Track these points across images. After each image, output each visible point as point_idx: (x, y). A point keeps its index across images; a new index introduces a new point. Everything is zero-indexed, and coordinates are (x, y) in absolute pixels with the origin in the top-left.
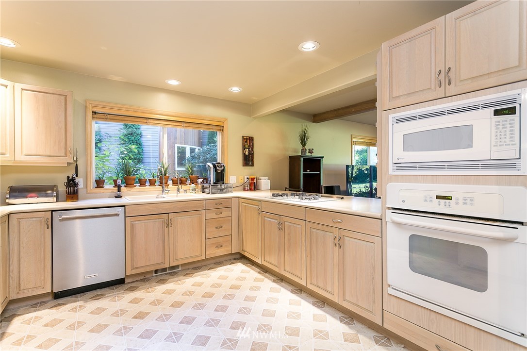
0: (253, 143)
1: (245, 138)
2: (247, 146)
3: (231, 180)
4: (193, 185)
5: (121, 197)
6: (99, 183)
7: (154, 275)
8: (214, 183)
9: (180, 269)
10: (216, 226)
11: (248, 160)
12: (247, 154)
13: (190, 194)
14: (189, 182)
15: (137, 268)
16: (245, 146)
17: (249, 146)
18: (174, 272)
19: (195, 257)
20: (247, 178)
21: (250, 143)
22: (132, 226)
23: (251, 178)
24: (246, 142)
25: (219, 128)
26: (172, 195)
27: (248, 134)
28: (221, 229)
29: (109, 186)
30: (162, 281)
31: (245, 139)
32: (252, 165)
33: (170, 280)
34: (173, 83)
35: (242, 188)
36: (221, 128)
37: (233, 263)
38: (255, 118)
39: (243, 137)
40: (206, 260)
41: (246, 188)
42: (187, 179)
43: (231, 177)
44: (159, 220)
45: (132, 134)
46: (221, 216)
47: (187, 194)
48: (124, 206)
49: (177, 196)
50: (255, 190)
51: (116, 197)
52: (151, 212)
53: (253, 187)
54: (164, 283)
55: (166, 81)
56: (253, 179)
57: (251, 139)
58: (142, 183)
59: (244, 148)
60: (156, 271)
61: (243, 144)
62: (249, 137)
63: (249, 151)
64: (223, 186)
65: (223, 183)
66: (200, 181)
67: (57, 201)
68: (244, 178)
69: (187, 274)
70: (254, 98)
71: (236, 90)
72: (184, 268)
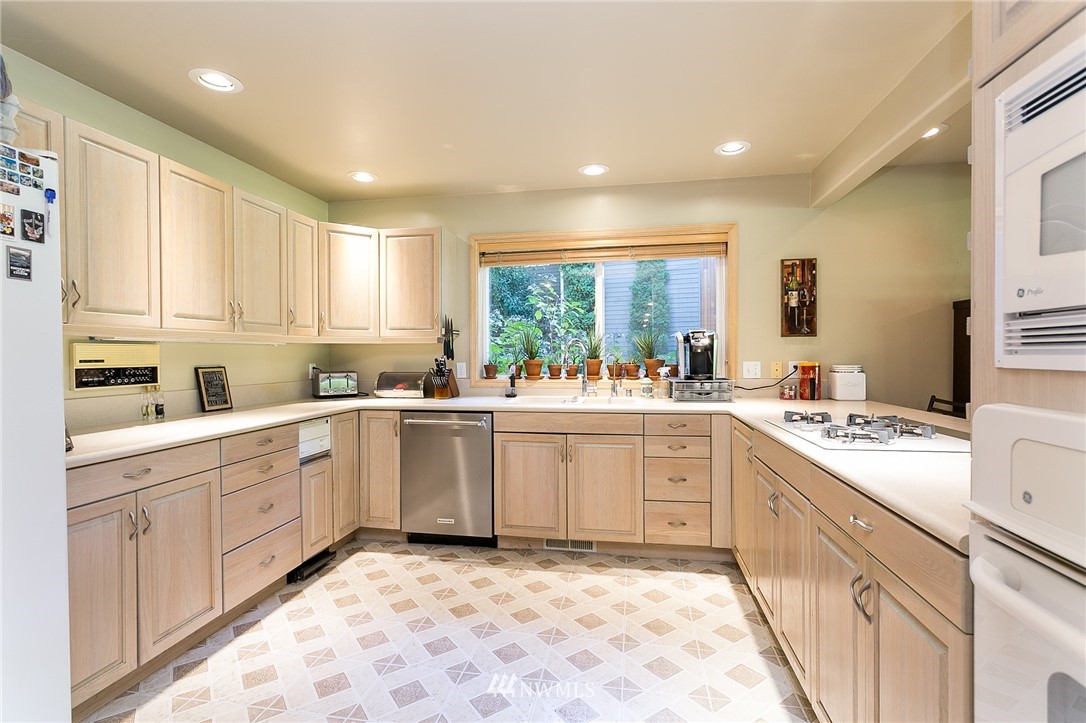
0: (814, 277)
1: (790, 263)
2: (793, 285)
3: (745, 371)
4: (648, 380)
5: (515, 396)
6: (490, 371)
7: (546, 547)
8: (687, 378)
9: (594, 550)
10: (670, 476)
11: (799, 320)
12: (794, 303)
13: (640, 398)
14: (642, 372)
15: (511, 527)
16: (787, 285)
17: (799, 284)
18: (580, 553)
19: (620, 533)
20: (796, 367)
21: (803, 276)
22: (504, 449)
23: (803, 368)
24: (792, 273)
25: (717, 248)
26: (603, 397)
27: (798, 251)
28: (681, 483)
29: (503, 378)
30: (547, 564)
31: (788, 266)
32: (812, 332)
33: (561, 566)
34: (594, 171)
35: (776, 390)
36: (723, 248)
37: (710, 572)
38: (823, 207)
39: (782, 261)
40: (645, 546)
41: (787, 391)
42: (639, 367)
43: (745, 363)
44: (550, 445)
45: (649, 279)
46: (682, 453)
47: (633, 398)
48: (492, 412)
49: (609, 402)
50: (813, 398)
51: (508, 396)
52: (534, 427)
53: (808, 391)
54: (545, 568)
55: (580, 170)
56: (805, 370)
57: (809, 265)
58: (555, 373)
59: (786, 290)
60: (550, 542)
61: (782, 279)
62: (803, 261)
63: (802, 297)
64: (707, 386)
65: (711, 378)
66: (664, 371)
67: (425, 397)
68: (785, 367)
69: (600, 565)
70: (805, 156)
71: (733, 148)
72: (602, 551)
